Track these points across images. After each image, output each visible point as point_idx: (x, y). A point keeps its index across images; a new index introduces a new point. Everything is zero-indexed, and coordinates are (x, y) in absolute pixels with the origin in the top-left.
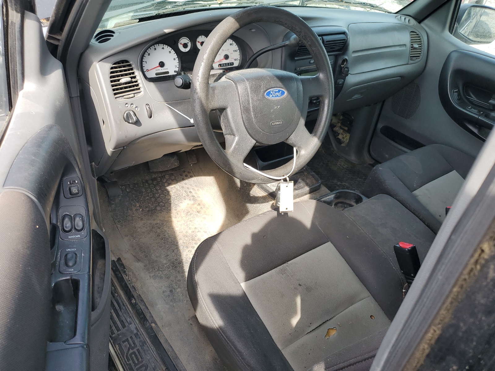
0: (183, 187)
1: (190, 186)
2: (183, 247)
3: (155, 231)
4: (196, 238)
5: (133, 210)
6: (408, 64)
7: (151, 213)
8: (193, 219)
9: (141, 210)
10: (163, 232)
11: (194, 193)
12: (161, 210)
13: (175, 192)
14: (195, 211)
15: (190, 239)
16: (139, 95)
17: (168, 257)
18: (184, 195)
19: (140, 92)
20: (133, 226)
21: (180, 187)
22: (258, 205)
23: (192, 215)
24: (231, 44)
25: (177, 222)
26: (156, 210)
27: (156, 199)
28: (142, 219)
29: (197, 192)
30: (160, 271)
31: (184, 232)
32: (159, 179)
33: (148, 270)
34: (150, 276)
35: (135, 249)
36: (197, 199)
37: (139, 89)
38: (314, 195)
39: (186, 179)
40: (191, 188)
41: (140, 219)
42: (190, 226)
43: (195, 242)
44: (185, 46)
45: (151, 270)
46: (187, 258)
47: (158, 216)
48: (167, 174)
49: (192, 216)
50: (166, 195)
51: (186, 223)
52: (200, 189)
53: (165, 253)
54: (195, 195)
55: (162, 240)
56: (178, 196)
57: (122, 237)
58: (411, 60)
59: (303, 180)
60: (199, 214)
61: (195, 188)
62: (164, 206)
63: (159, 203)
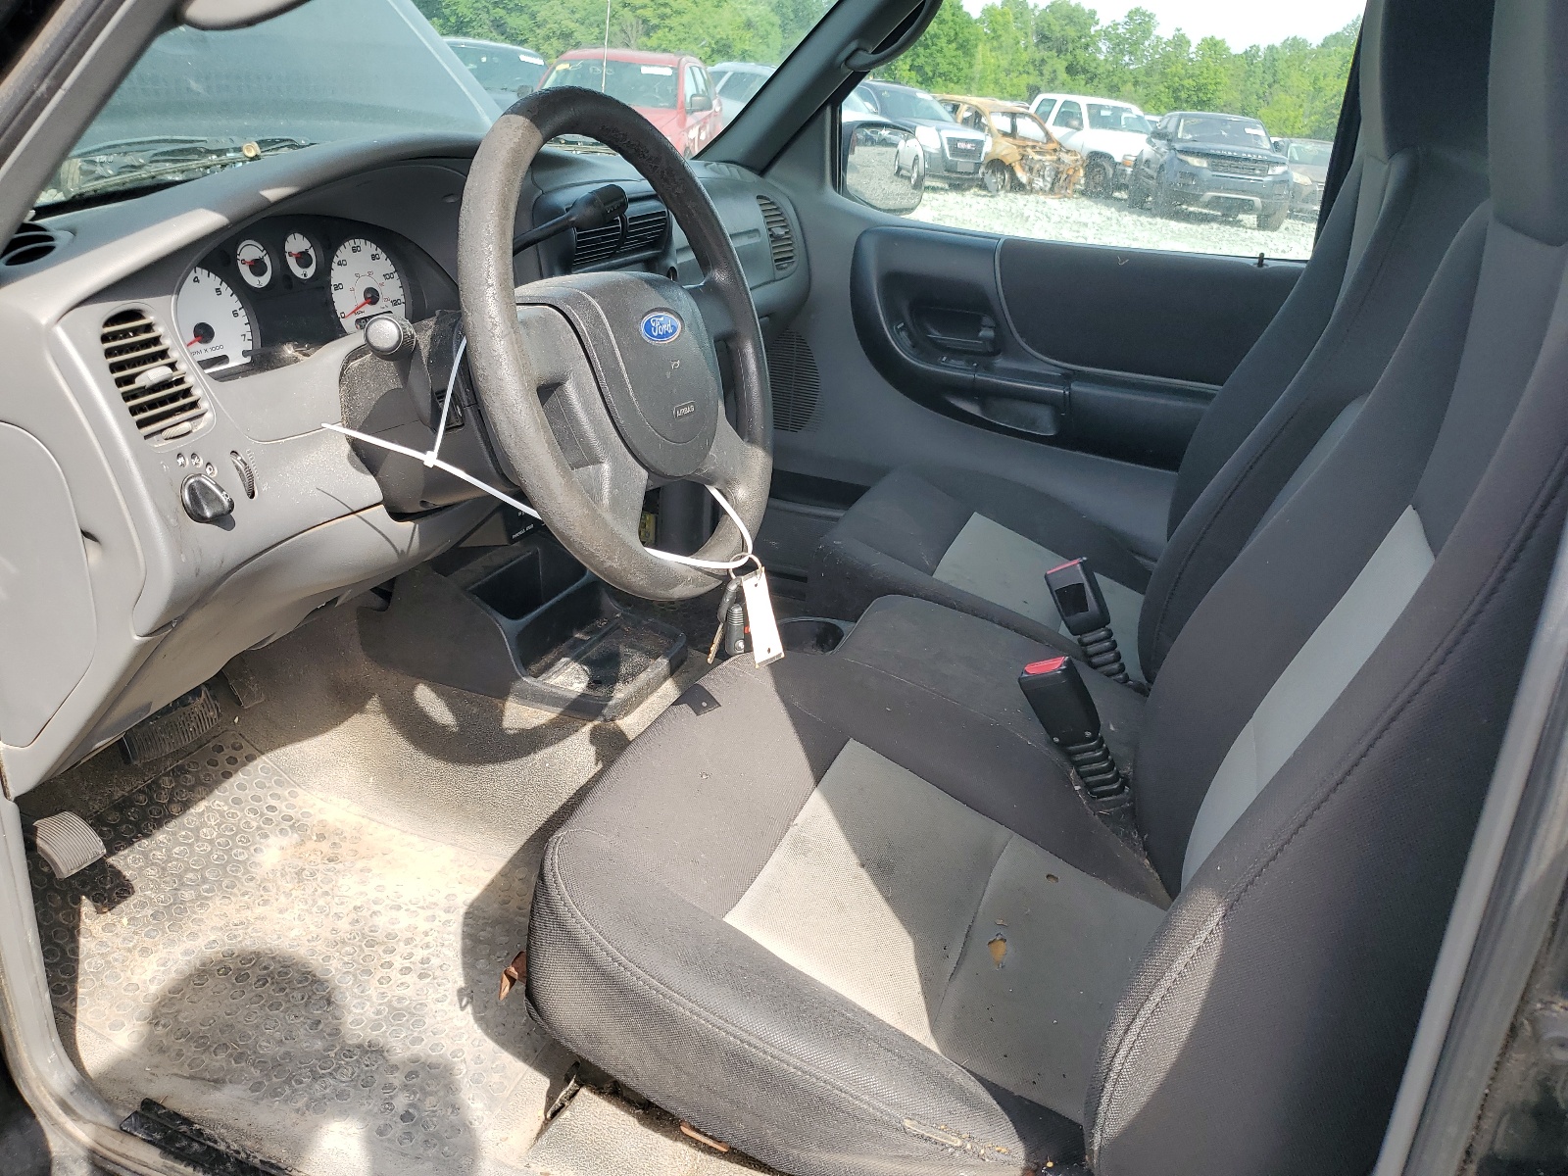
0: (237, 801)
1: (260, 792)
2: (355, 976)
3: (218, 970)
4: (380, 936)
5: (94, 931)
6: (774, 281)
7: (169, 920)
8: (331, 885)
9: (125, 921)
10: (251, 960)
11: (284, 808)
12: (199, 896)
13: (219, 825)
14: (319, 861)
15: (360, 946)
16: (202, 424)
17: (321, 1027)
18: (254, 824)
19: (203, 414)
20: (125, 984)
21: (227, 803)
22: (550, 750)
23: (319, 876)
24: (374, 257)
25: (280, 916)
26: (183, 902)
27: (164, 869)
28: (145, 951)
29: (292, 801)
30: (322, 1076)
31: (326, 934)
32: (141, 798)
33: (275, 1093)
34: (298, 1110)
35: (179, 1054)
36: (304, 821)
37: (194, 405)
38: (684, 676)
39: (236, 771)
40: (266, 795)
41: (136, 953)
42: (335, 910)
43: (383, 948)
44: (257, 267)
45: (288, 1092)
46: (390, 1001)
47: (201, 920)
48: (164, 775)
49: (319, 879)
50: (190, 845)
51: (313, 906)
52: (298, 790)
53: (302, 1019)
54: (291, 812)
55: (264, 985)
56: (236, 834)
57: (100, 1035)
58: (779, 268)
59: (632, 646)
60: (339, 867)
61: (279, 791)
62: (204, 880)
63: (180, 877)
